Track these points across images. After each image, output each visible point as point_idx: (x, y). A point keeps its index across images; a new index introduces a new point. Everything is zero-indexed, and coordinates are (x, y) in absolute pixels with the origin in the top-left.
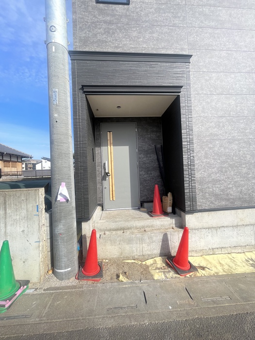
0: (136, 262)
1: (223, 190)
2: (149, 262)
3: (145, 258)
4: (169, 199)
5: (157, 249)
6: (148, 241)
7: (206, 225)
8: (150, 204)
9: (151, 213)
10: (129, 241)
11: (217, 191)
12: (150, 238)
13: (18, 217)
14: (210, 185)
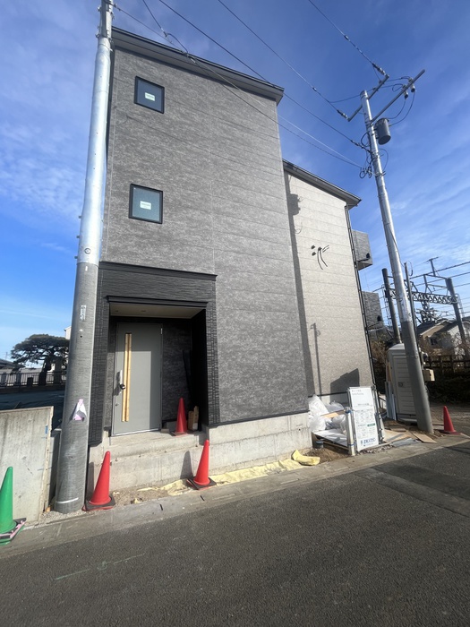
0: (153, 488)
1: (245, 401)
2: (167, 487)
3: (163, 483)
4: (195, 414)
5: (177, 470)
6: (168, 463)
7: (229, 439)
8: (174, 423)
9: (173, 432)
10: (147, 465)
11: (240, 401)
12: (171, 458)
13: (20, 442)
14: (233, 396)
